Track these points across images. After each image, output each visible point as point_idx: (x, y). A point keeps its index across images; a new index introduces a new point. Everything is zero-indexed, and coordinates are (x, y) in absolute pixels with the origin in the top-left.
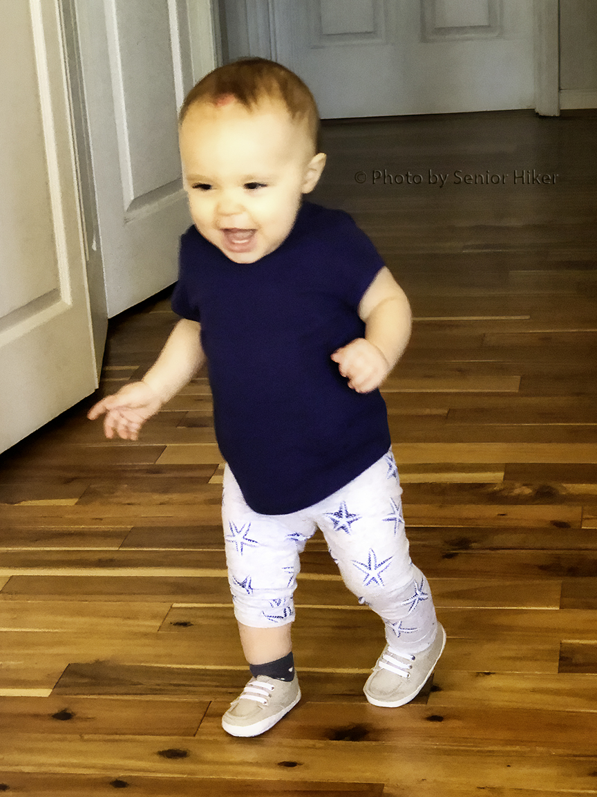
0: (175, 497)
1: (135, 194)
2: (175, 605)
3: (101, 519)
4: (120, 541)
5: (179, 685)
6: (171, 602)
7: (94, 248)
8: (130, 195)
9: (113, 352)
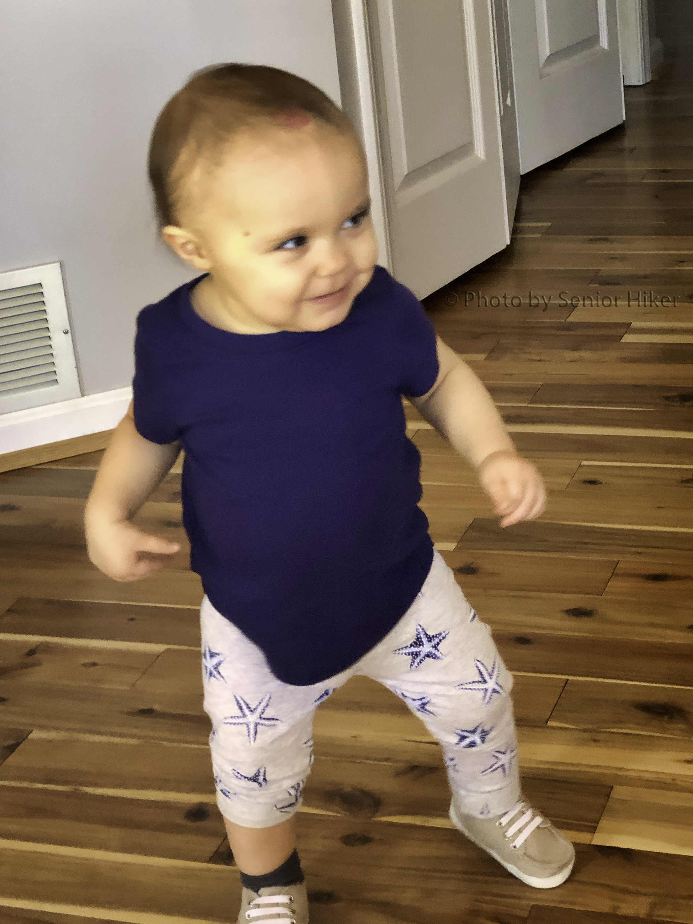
0: (586, 355)
1: (550, 51)
2: (585, 463)
3: (511, 375)
4: (530, 397)
5: (586, 543)
6: (580, 459)
7: (509, 102)
8: (546, 50)
9: (525, 208)
